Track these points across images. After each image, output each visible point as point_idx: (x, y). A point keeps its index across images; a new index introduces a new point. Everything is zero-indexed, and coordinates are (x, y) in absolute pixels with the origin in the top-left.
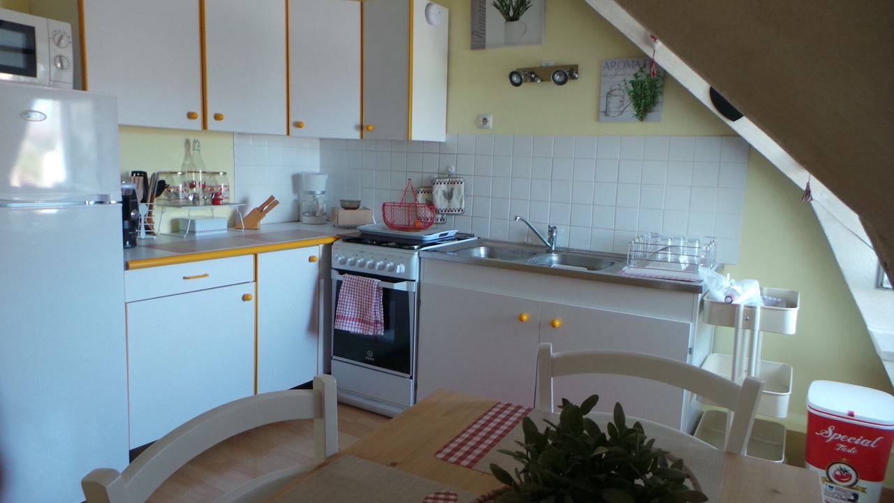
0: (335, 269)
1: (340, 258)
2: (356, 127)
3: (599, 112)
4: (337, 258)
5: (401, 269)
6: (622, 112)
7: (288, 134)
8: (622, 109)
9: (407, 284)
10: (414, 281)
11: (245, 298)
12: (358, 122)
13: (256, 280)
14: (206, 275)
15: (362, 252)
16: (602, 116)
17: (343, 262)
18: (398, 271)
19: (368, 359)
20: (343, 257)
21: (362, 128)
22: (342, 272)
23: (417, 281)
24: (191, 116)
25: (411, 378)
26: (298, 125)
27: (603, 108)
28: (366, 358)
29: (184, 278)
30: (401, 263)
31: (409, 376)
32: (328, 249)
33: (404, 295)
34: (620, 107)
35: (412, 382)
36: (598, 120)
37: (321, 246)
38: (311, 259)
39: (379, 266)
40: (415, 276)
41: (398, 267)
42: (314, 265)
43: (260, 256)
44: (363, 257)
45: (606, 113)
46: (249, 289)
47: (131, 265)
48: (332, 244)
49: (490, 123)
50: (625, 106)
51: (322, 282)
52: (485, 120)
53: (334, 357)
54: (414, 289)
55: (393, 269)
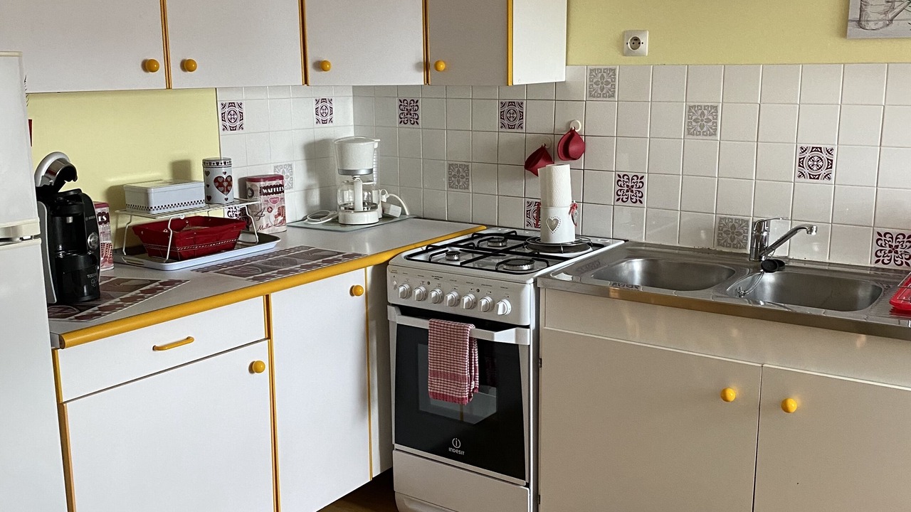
0: (393, 305)
1: (401, 289)
2: (417, 66)
3: (846, 20)
4: (396, 287)
5: (504, 308)
6: (892, 20)
7: (306, 82)
8: (890, 16)
9: (516, 331)
10: (528, 327)
11: (253, 368)
12: (421, 58)
13: (269, 337)
14: (189, 339)
15: (437, 278)
16: (852, 28)
17: (408, 294)
18: (500, 312)
19: (454, 451)
20: (407, 286)
21: (426, 66)
22: (406, 311)
23: (533, 326)
24: (148, 66)
25: (528, 485)
26: (321, 66)
27: (854, 14)
28: (450, 449)
29: (155, 348)
30: (504, 298)
31: (524, 483)
32: (380, 272)
33: (512, 350)
34: (886, 13)
35: (530, 493)
36: (844, 33)
37: (369, 269)
38: (353, 291)
39: (468, 303)
40: (529, 319)
41: (501, 305)
42: (360, 300)
43: (273, 297)
44: (439, 286)
45: (859, 23)
46: (259, 353)
47: (67, 341)
48: (387, 263)
49: (645, 47)
50: (897, 10)
51: (373, 324)
52: (636, 42)
53: (397, 446)
54: (528, 339)
55: (492, 307)
